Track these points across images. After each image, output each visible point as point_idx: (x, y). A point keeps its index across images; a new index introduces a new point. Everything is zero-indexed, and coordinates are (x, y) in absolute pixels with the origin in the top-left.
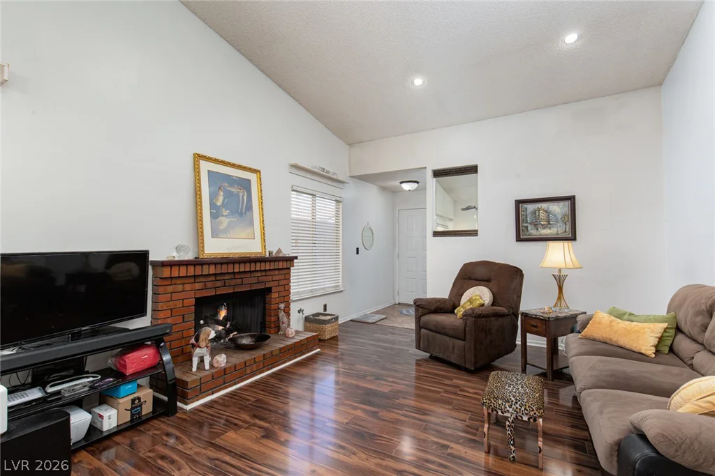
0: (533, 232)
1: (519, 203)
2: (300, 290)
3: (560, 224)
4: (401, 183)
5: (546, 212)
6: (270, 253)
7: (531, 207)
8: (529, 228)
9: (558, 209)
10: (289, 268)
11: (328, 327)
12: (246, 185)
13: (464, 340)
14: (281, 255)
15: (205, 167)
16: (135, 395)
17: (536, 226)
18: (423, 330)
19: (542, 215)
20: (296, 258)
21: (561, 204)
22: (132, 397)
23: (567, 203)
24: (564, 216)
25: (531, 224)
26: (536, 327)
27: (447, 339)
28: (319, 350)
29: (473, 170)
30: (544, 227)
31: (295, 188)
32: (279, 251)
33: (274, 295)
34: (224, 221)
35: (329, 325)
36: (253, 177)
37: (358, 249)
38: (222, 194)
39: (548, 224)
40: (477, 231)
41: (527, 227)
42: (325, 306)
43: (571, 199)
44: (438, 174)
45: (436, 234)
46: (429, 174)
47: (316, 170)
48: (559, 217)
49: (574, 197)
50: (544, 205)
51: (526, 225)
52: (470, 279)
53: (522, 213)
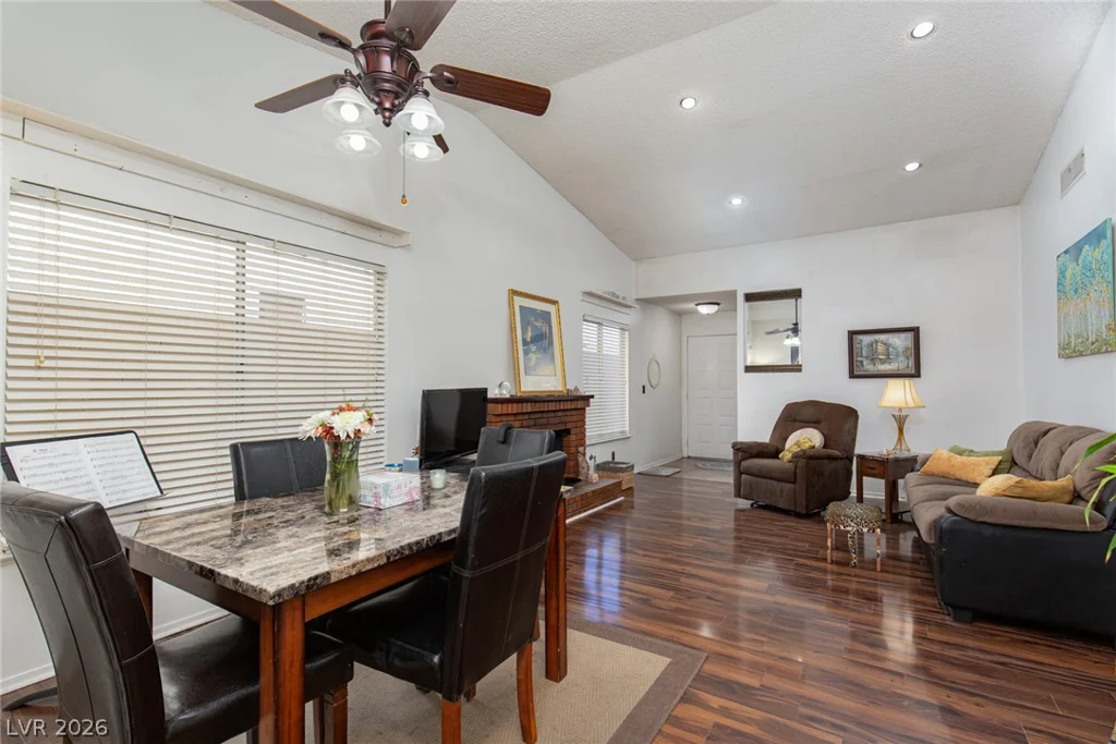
0: (869, 367)
1: (852, 334)
2: (590, 434)
3: (902, 359)
4: (697, 305)
5: (885, 344)
6: (569, 391)
7: (866, 339)
8: (865, 363)
9: (900, 342)
10: (585, 409)
11: (624, 476)
12: (546, 316)
13: (794, 483)
14: (579, 394)
15: (519, 301)
17: (873, 361)
18: (743, 476)
19: (880, 348)
20: (592, 397)
21: (903, 335)
23: (910, 335)
24: (907, 349)
25: (867, 358)
26: (873, 469)
27: (775, 483)
28: (622, 498)
29: (796, 294)
30: (883, 362)
31: (586, 318)
32: (576, 389)
33: (573, 437)
34: (533, 358)
35: (625, 474)
36: (553, 309)
37: (644, 387)
38: (529, 328)
39: (888, 359)
40: (800, 366)
41: (862, 362)
42: (613, 454)
43: (915, 331)
44: (750, 297)
45: (749, 369)
46: (740, 299)
47: (606, 296)
48: (901, 350)
49: (918, 328)
50: (883, 337)
51: (860, 359)
52: (795, 421)
53: (856, 346)
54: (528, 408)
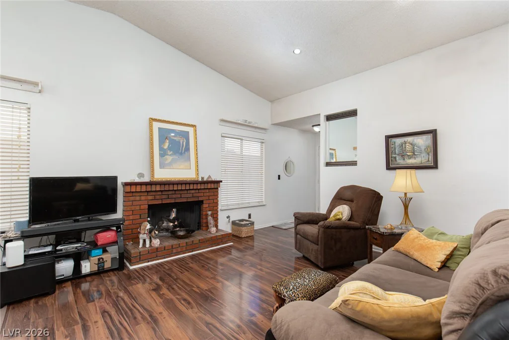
0: (400, 161)
1: (388, 138)
2: (228, 203)
3: (424, 154)
4: (313, 126)
5: (411, 144)
6: (202, 178)
7: (398, 141)
8: (397, 158)
9: (423, 142)
10: (217, 188)
11: (244, 229)
12: (186, 135)
13: (318, 245)
14: (210, 180)
15: (156, 126)
16: (100, 257)
17: (403, 156)
18: (298, 236)
19: (408, 147)
20: (221, 181)
21: (424, 137)
22: (98, 257)
23: (430, 136)
24: (427, 147)
25: (398, 155)
26: (376, 239)
27: (309, 243)
28: (232, 243)
29: (353, 113)
30: (410, 157)
31: (223, 135)
32: (210, 177)
33: (205, 206)
34: (169, 158)
36: (190, 130)
37: (279, 176)
38: (168, 141)
39: (414, 155)
40: (356, 161)
41: (395, 158)
42: (250, 215)
43: (433, 133)
44: (329, 118)
45: (328, 164)
46: (322, 119)
47: (239, 122)
48: (423, 148)
49: (436, 130)
50: (410, 139)
51: (394, 156)
52: (341, 199)
53: (391, 146)
54: (158, 188)
